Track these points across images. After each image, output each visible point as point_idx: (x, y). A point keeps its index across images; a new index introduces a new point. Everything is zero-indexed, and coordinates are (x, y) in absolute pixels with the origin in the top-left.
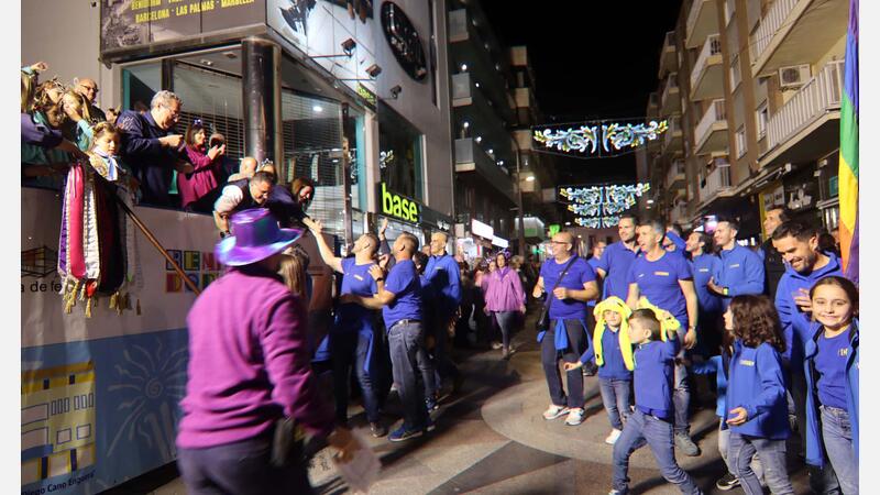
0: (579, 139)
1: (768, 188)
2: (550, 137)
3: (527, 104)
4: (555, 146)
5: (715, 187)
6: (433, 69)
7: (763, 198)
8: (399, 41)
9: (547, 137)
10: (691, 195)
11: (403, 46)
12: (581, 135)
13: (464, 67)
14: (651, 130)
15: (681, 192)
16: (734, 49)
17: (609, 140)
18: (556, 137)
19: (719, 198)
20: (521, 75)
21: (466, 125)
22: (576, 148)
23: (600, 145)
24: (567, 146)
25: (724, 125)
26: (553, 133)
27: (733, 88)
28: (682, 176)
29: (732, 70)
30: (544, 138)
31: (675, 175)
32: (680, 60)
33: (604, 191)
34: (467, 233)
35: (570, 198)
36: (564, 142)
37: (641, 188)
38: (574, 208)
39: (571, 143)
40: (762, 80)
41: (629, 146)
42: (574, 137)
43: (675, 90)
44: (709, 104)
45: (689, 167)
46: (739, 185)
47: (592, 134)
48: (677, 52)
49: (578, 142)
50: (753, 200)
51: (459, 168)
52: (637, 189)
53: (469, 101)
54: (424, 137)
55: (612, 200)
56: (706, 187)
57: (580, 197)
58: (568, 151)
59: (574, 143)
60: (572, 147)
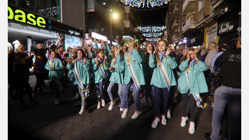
1: (209, 24)
2: (127, 1)
4: (128, 4)
5: (190, 24)
7: (206, 30)
15: (176, 30)
17: (150, 3)
18: (129, 1)
19: (190, 29)
22: (136, 6)
23: (146, 5)
24: (133, 5)
30: (124, 1)
31: (175, 24)
36: (132, 3)
39: (135, 3)
41: (157, 6)
42: (136, 1)
45: (180, 21)
46: (198, 23)
49: (137, 3)
50: (202, 31)
52: (162, 28)
56: (184, 26)
58: (133, 7)
59: (136, 4)
60: (135, 5)
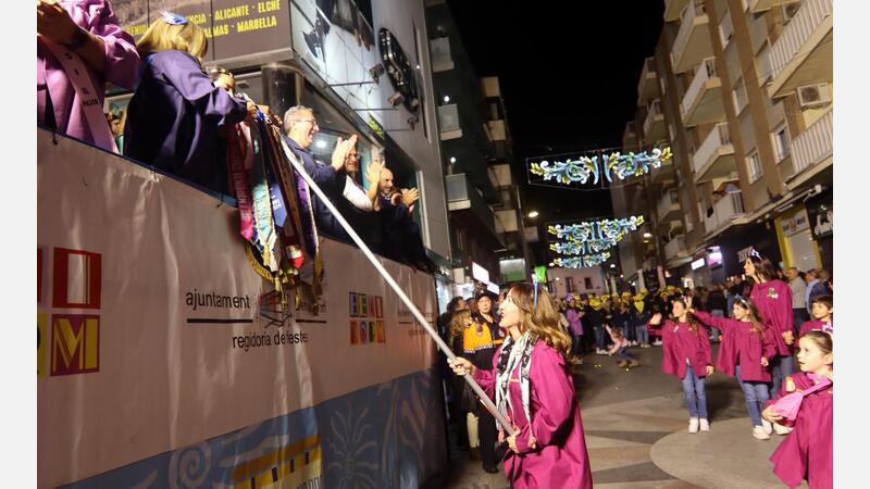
0: (580, 170)
2: (548, 169)
3: (504, 138)
4: (554, 179)
5: (726, 215)
6: (422, 100)
7: (780, 224)
8: (396, 70)
9: (544, 169)
10: (689, 226)
11: (400, 76)
12: (581, 165)
13: (447, 99)
14: (654, 157)
15: (676, 224)
16: (736, 72)
17: (611, 169)
18: (555, 169)
19: (733, 226)
20: (494, 107)
21: (453, 160)
22: (577, 179)
23: (602, 176)
25: (730, 149)
26: (551, 164)
27: (738, 112)
28: (676, 207)
29: (734, 93)
30: (541, 170)
31: (668, 205)
32: (663, 86)
33: (596, 226)
34: (468, 278)
35: (560, 236)
36: (563, 173)
37: (635, 222)
38: (556, 247)
39: (571, 174)
40: (775, 101)
41: (634, 175)
42: (573, 168)
43: (661, 117)
44: (709, 128)
45: (685, 197)
46: (755, 212)
47: (592, 164)
48: (658, 78)
49: (579, 174)
50: (768, 227)
51: (452, 207)
52: (631, 223)
53: (458, 134)
54: (421, 172)
55: (604, 236)
56: (713, 215)
57: (570, 233)
58: (568, 183)
59: (575, 175)
60: (573, 179)
